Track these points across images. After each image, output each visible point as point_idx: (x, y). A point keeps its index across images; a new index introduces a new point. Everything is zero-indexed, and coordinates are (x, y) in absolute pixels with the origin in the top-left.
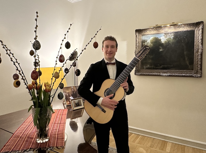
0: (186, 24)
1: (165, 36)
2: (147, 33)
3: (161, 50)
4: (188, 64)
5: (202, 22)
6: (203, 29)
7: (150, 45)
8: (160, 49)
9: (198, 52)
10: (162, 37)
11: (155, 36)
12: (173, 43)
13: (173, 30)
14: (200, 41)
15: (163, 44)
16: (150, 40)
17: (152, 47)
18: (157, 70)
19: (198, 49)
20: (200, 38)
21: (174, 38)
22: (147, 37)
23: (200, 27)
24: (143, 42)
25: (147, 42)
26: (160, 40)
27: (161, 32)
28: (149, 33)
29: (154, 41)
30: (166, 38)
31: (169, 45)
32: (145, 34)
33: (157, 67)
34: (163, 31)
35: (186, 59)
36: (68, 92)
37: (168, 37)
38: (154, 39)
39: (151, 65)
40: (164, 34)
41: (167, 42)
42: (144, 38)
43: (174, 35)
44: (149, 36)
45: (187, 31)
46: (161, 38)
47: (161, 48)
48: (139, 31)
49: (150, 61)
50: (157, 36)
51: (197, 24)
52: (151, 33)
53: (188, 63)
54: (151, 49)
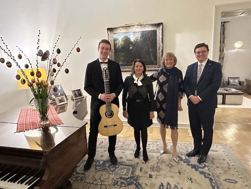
0: (150, 24)
1: (134, 35)
2: (118, 32)
3: (131, 48)
4: (153, 60)
5: (162, 23)
6: (162, 29)
9: (159, 49)
10: (131, 36)
11: (125, 35)
12: (140, 41)
13: (139, 29)
14: (161, 40)
15: (132, 42)
16: (121, 38)
17: (124, 45)
18: (129, 66)
19: (160, 47)
20: (161, 37)
21: (141, 37)
22: (119, 36)
23: (160, 28)
24: (115, 40)
25: (118, 40)
26: (130, 38)
28: (120, 32)
29: (125, 39)
31: (137, 43)
32: (116, 32)
33: (128, 63)
34: (131, 30)
35: (151, 55)
37: (136, 36)
38: (124, 37)
39: (123, 62)
40: (133, 33)
41: (136, 40)
42: (115, 36)
43: (141, 34)
44: (120, 35)
45: (151, 31)
47: (131, 46)
48: (110, 30)
49: (122, 58)
50: (127, 35)
51: (158, 25)
52: (121, 32)
53: (152, 58)
54: (122, 46)
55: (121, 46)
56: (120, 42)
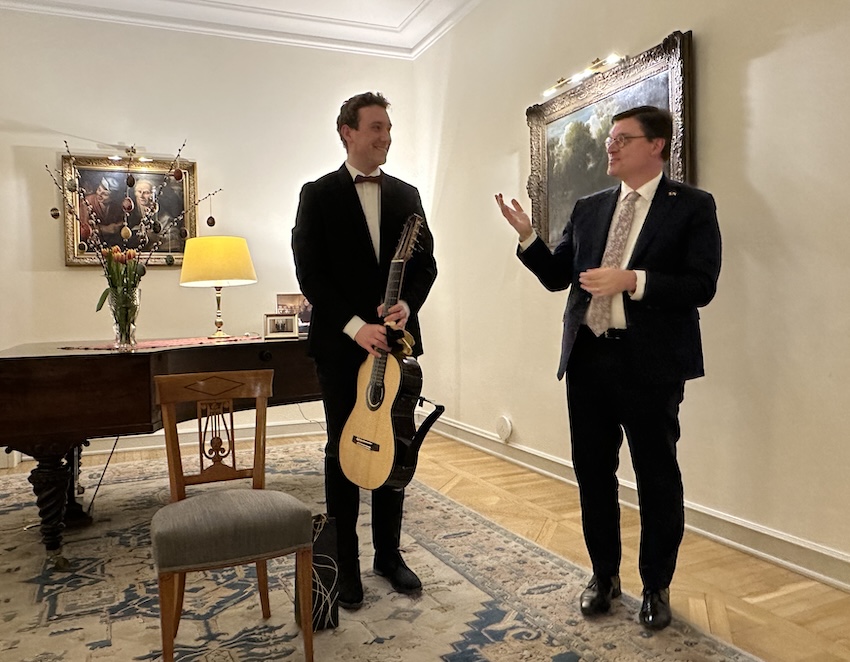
0: (640, 55)
1: (599, 111)
2: (558, 114)
3: (591, 165)
7: (566, 152)
8: (589, 160)
10: (592, 118)
11: (575, 120)
13: (614, 86)
15: (594, 140)
16: (565, 134)
19: (677, 140)
22: (559, 128)
23: (678, 56)
24: (552, 145)
25: (558, 143)
26: (587, 129)
27: (588, 100)
28: (561, 112)
29: (574, 136)
30: (601, 119)
36: (290, 305)
37: (605, 115)
38: (572, 130)
40: (595, 106)
41: (604, 132)
42: (551, 132)
43: (620, 102)
44: (562, 124)
46: (590, 122)
47: (591, 157)
48: (535, 113)
50: (578, 118)
52: (565, 111)
54: (567, 166)
55: (564, 165)
56: (563, 151)
